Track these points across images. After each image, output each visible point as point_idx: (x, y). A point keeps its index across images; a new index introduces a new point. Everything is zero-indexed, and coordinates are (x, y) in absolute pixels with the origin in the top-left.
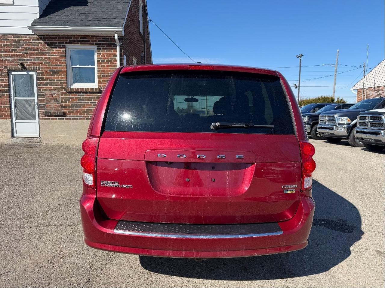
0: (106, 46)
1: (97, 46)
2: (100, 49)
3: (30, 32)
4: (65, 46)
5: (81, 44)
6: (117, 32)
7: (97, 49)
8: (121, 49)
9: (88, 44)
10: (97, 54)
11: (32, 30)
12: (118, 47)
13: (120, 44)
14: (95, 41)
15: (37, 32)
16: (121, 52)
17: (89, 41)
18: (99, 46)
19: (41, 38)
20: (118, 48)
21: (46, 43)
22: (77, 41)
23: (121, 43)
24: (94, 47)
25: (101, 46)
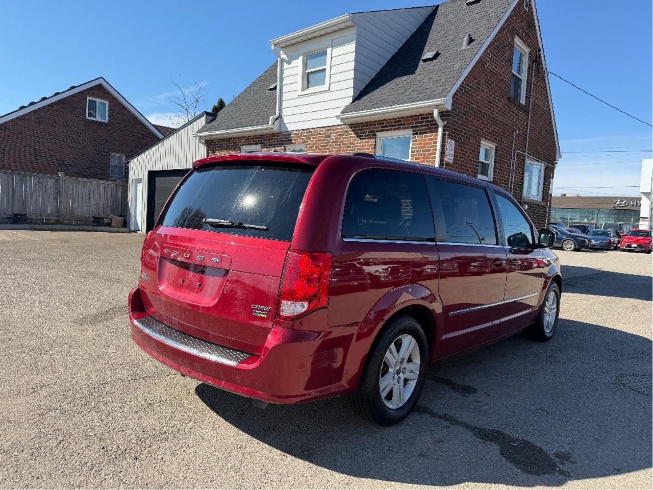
0: (426, 129)
1: (413, 131)
2: (417, 134)
3: (339, 122)
4: (375, 135)
5: (394, 130)
6: (436, 106)
7: (413, 134)
8: (444, 131)
9: (403, 128)
10: (413, 141)
11: (341, 119)
12: (439, 128)
13: (443, 124)
14: (411, 123)
15: (346, 122)
16: (444, 135)
17: (404, 124)
18: (416, 130)
19: (351, 128)
20: (440, 130)
21: (355, 134)
22: (390, 126)
23: (446, 122)
24: (409, 132)
25: (419, 130)
